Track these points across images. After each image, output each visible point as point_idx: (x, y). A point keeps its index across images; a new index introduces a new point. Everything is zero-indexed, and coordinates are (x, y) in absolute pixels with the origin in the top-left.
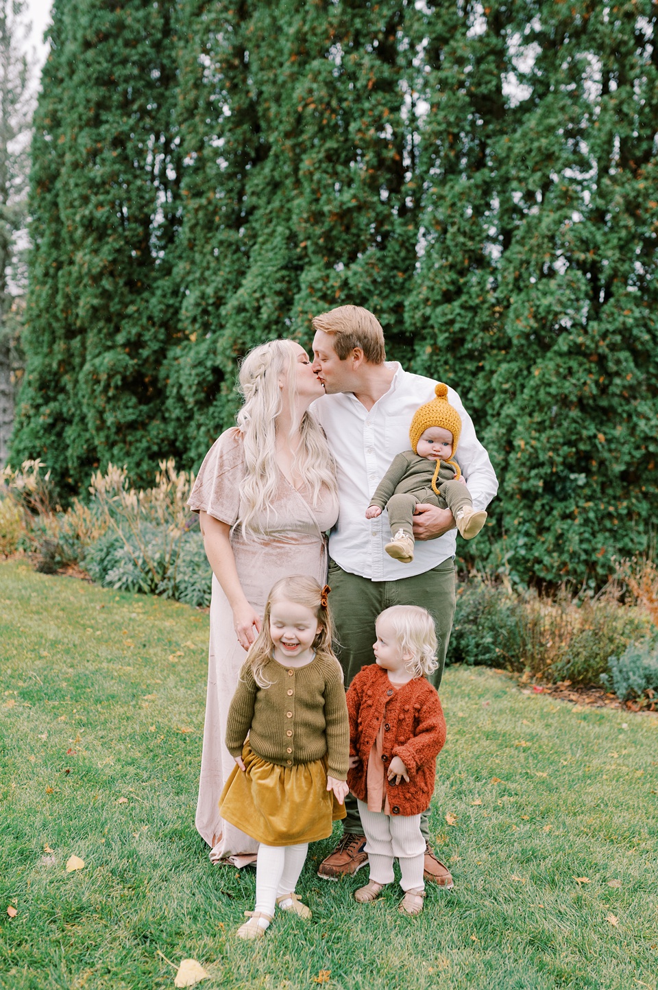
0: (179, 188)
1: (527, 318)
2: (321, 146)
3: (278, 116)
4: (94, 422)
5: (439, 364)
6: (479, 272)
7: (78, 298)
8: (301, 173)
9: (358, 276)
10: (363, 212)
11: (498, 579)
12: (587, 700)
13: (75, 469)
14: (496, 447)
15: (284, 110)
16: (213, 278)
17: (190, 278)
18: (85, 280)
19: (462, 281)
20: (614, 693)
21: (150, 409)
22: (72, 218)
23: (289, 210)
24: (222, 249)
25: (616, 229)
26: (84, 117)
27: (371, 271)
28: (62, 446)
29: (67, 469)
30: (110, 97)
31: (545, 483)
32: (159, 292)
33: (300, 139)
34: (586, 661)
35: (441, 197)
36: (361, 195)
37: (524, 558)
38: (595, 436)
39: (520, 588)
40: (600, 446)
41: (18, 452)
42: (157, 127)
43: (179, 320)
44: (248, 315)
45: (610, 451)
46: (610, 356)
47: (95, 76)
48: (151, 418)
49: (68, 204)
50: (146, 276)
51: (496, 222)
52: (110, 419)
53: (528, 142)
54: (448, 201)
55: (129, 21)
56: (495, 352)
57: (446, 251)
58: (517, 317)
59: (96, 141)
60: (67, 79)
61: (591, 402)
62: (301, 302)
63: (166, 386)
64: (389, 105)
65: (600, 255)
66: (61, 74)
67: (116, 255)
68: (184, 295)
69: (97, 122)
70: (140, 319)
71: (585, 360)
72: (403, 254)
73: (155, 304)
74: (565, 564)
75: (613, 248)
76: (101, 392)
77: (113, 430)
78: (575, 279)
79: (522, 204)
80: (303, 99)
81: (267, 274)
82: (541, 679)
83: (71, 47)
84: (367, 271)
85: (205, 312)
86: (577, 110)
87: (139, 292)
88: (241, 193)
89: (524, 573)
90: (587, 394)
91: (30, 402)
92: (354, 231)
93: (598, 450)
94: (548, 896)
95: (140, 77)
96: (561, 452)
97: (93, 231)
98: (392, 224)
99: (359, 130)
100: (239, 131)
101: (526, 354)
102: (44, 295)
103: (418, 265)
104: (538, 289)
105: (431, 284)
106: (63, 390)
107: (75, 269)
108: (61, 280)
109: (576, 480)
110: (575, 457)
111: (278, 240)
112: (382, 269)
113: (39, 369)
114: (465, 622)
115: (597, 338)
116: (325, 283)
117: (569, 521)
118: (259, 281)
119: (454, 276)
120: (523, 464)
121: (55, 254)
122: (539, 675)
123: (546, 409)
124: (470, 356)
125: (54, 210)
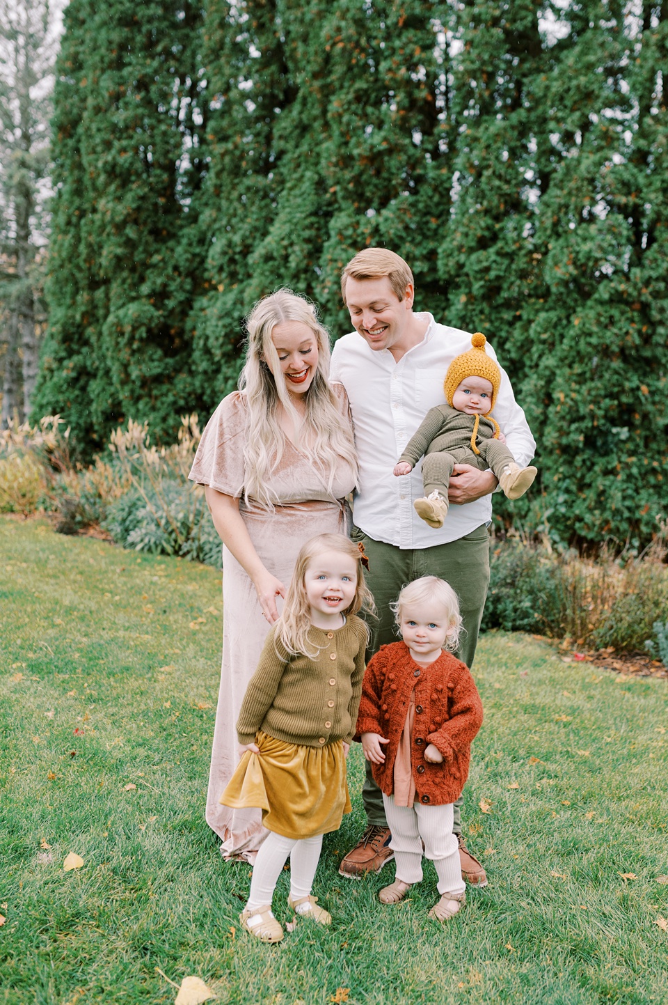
0: (205, 132)
1: (566, 265)
2: (350, 87)
3: (306, 56)
4: (119, 376)
5: (474, 313)
6: (515, 217)
7: (101, 247)
8: (329, 115)
9: (389, 222)
10: (394, 156)
11: (537, 539)
12: (632, 669)
13: (100, 424)
14: (534, 400)
15: (312, 49)
16: (240, 225)
17: (216, 226)
18: (109, 229)
19: (497, 226)
20: (660, 661)
21: (177, 362)
22: (95, 165)
23: (318, 155)
24: (249, 195)
25: (659, 171)
26: (106, 60)
27: (403, 216)
28: (86, 400)
29: (92, 425)
30: (133, 39)
31: (586, 437)
32: (184, 241)
33: (329, 80)
34: (630, 626)
35: (476, 139)
36: (392, 138)
37: (564, 515)
38: (638, 388)
39: (560, 547)
40: (643, 399)
41: (41, 407)
42: (182, 70)
43: (206, 270)
44: (276, 263)
45: (654, 403)
46: (653, 305)
47: (117, 16)
48: (178, 371)
49: (90, 149)
50: (172, 224)
51: (533, 165)
52: (135, 373)
53: (566, 80)
54: (483, 143)
56: (533, 300)
57: (481, 196)
58: (556, 264)
59: (120, 84)
60: (88, 20)
61: (633, 352)
62: (331, 250)
63: (192, 338)
64: (421, 43)
65: (642, 198)
67: (140, 202)
68: (211, 243)
69: (119, 64)
70: (165, 268)
71: (628, 309)
72: (436, 199)
73: (181, 253)
74: (607, 522)
75: (656, 191)
76: (126, 345)
77: (138, 383)
78: (616, 224)
79: (560, 147)
80: (331, 37)
81: (295, 220)
82: (583, 645)
84: (398, 217)
85: (232, 261)
86: (618, 46)
87: (164, 241)
88: (269, 138)
89: (564, 531)
90: (629, 344)
91: (53, 355)
92: (385, 175)
93: (641, 403)
94: (591, 895)
95: (164, 18)
96: (602, 405)
97: (116, 177)
98: (425, 167)
99: (390, 70)
100: (267, 72)
101: (565, 303)
102: (66, 244)
103: (452, 210)
104: (577, 235)
105: (465, 230)
106: (86, 343)
107: (97, 217)
108: (84, 229)
109: (618, 434)
110: (617, 411)
111: (306, 186)
112: (415, 214)
113: (62, 321)
114: (502, 586)
115: (640, 285)
116: (355, 230)
117: (611, 477)
118: (287, 228)
119: (490, 222)
120: (563, 418)
121: (77, 202)
122: (580, 641)
123: (586, 360)
124: (507, 304)
125: (76, 158)
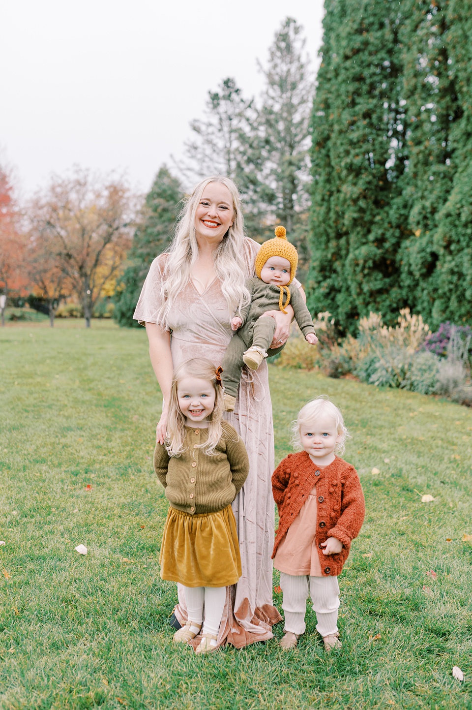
0: (405, 137)
4: (355, 290)
7: (343, 213)
13: (344, 320)
16: (429, 196)
17: (415, 197)
18: (348, 202)
21: (391, 281)
22: (340, 164)
26: (345, 102)
28: (335, 306)
29: (339, 321)
30: (361, 88)
32: (395, 207)
43: (408, 224)
47: (351, 76)
48: (392, 286)
50: (386, 197)
52: (366, 288)
55: (372, 40)
59: (354, 116)
60: (334, 79)
63: (400, 265)
66: (329, 76)
67: (367, 185)
68: (412, 207)
69: (353, 104)
70: (383, 224)
73: (393, 214)
76: (360, 271)
77: (368, 294)
81: (464, 192)
83: (336, 59)
85: (425, 218)
87: (382, 208)
91: (315, 280)
97: (352, 171)
100: (443, 102)
102: (322, 212)
106: (335, 271)
107: (342, 196)
108: (333, 203)
113: (320, 259)
118: (459, 197)
121: (328, 186)
125: (327, 160)
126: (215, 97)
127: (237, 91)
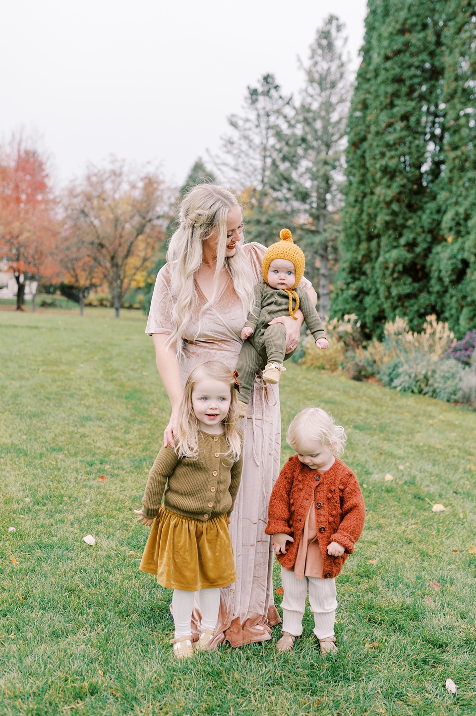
0: (442, 141)
4: (384, 294)
7: (376, 215)
13: (370, 323)
16: (464, 202)
17: (449, 202)
18: (381, 205)
21: (420, 286)
22: (375, 166)
24: (470, 183)
26: (384, 103)
28: (363, 308)
29: (365, 323)
30: (400, 90)
41: (335, 312)
43: (440, 229)
47: (391, 77)
48: (421, 291)
49: (372, 157)
50: (420, 201)
52: (394, 292)
55: (414, 41)
59: (392, 117)
60: (373, 79)
63: (430, 271)
66: (369, 76)
67: (401, 189)
68: (444, 213)
69: (392, 105)
70: (415, 228)
73: (426, 219)
76: (389, 275)
77: (396, 298)
83: (376, 59)
85: (458, 224)
87: (415, 211)
91: (344, 281)
97: (387, 174)
102: (354, 214)
106: (364, 274)
107: (375, 198)
108: (366, 205)
113: (350, 260)
121: (362, 188)
125: (362, 161)
126: (254, 93)
127: (276, 87)
